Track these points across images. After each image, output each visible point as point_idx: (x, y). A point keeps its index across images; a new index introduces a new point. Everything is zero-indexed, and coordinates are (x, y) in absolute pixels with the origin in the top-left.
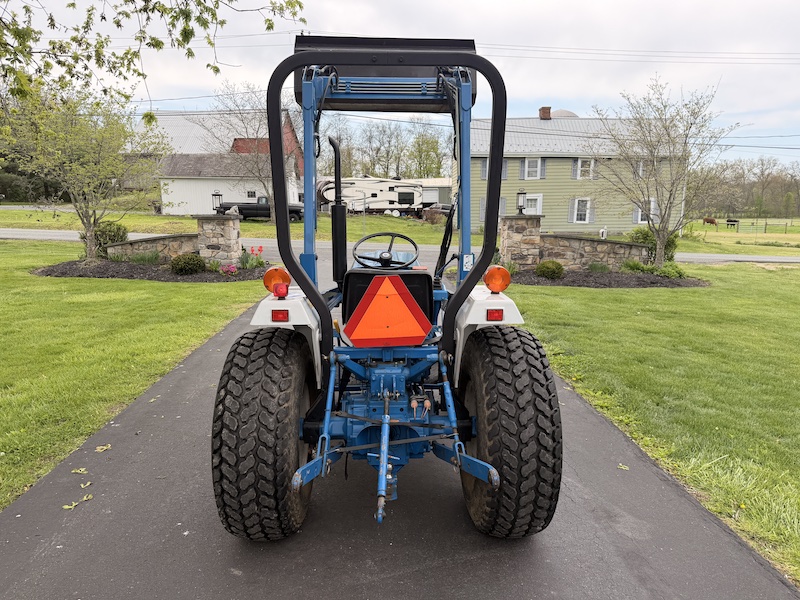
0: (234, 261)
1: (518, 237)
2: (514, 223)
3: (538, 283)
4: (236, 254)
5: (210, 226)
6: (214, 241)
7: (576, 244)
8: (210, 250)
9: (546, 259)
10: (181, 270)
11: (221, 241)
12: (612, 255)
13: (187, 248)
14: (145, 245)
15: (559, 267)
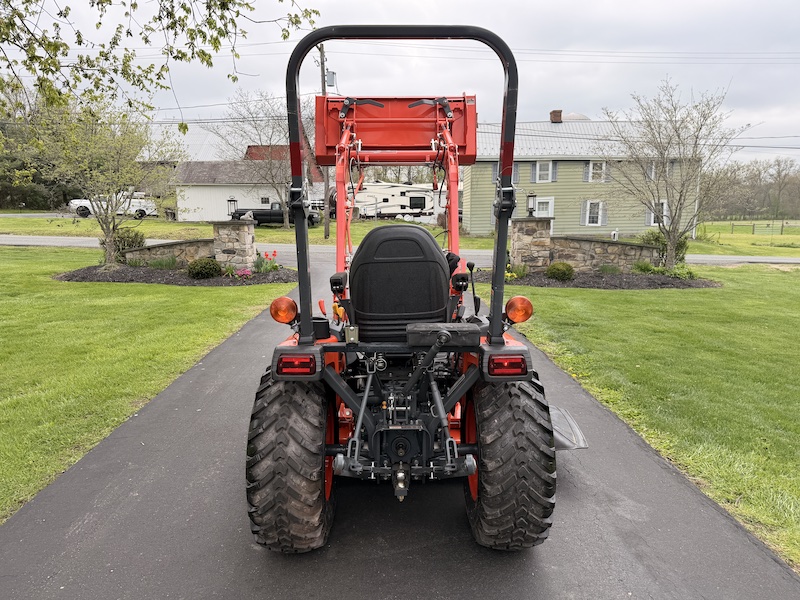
0: (249, 265)
1: (528, 239)
2: (524, 225)
3: (549, 285)
4: (251, 259)
5: (226, 232)
6: (230, 246)
7: (586, 246)
8: (226, 255)
9: (557, 261)
10: (198, 274)
11: (237, 246)
12: (623, 257)
13: (203, 253)
14: (162, 250)
15: (570, 269)
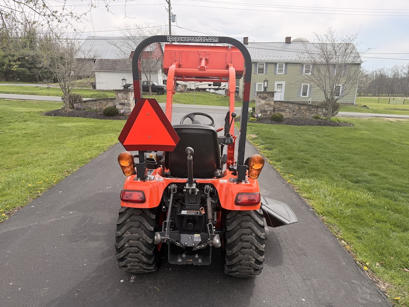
1: (263, 102)
2: (261, 95)
3: (271, 123)
5: (121, 95)
6: (123, 101)
7: (291, 106)
8: (121, 106)
9: (276, 112)
10: (108, 114)
11: (126, 101)
12: (308, 111)
13: (110, 104)
14: (91, 102)
15: (282, 116)
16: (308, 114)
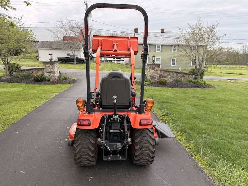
1: (152, 71)
2: (151, 66)
3: (159, 86)
4: (57, 75)
5: (48, 65)
6: (49, 70)
7: (171, 74)
8: (48, 74)
10: (37, 80)
11: (52, 70)
12: (183, 77)
13: (40, 73)
14: (26, 71)
15: (166, 81)
16: (183, 79)
